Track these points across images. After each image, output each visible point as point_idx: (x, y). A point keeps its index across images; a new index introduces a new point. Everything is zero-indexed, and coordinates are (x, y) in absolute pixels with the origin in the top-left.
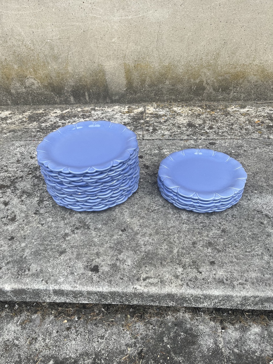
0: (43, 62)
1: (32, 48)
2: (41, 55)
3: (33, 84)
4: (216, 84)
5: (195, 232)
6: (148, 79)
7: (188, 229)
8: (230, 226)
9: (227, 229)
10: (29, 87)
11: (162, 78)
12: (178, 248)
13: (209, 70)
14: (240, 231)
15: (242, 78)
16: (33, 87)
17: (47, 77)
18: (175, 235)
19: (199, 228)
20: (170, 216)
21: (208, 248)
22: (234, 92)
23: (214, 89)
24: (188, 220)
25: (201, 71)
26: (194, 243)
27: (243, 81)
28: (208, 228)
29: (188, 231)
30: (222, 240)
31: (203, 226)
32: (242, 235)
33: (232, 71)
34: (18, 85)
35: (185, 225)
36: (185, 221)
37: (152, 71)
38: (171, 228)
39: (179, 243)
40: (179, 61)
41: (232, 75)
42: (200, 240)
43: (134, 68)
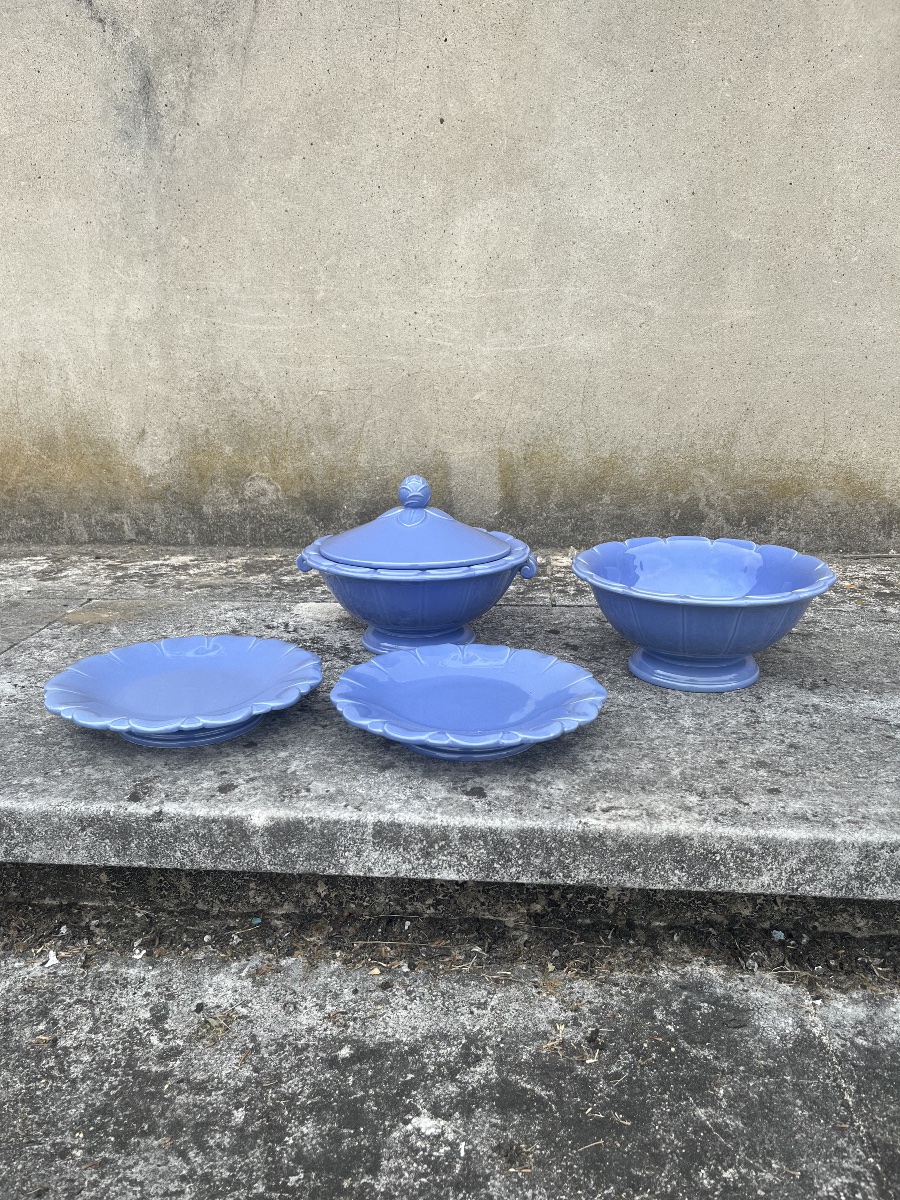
0: (299, 441)
1: (278, 407)
2: (298, 425)
3: (263, 493)
4: (733, 508)
6: (556, 490)
10: (251, 500)
11: (593, 487)
13: (712, 471)
15: (797, 494)
16: (263, 500)
17: (301, 477)
22: (781, 529)
23: (728, 520)
25: (694, 472)
27: (801, 502)
33: (772, 476)
34: (224, 493)
37: (570, 471)
40: (637, 449)
41: (771, 487)
43: (522, 461)
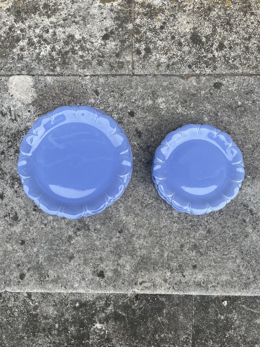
5: (184, 232)
7: (178, 229)
8: (215, 225)
9: (212, 229)
12: (168, 252)
14: (223, 231)
18: (166, 237)
19: (187, 228)
20: (163, 212)
21: (193, 251)
24: (179, 218)
26: (182, 246)
28: (195, 228)
29: (178, 232)
30: (206, 242)
31: (191, 225)
32: (223, 236)
35: (175, 225)
36: (176, 218)
38: (163, 228)
39: (169, 246)
42: (188, 242)
